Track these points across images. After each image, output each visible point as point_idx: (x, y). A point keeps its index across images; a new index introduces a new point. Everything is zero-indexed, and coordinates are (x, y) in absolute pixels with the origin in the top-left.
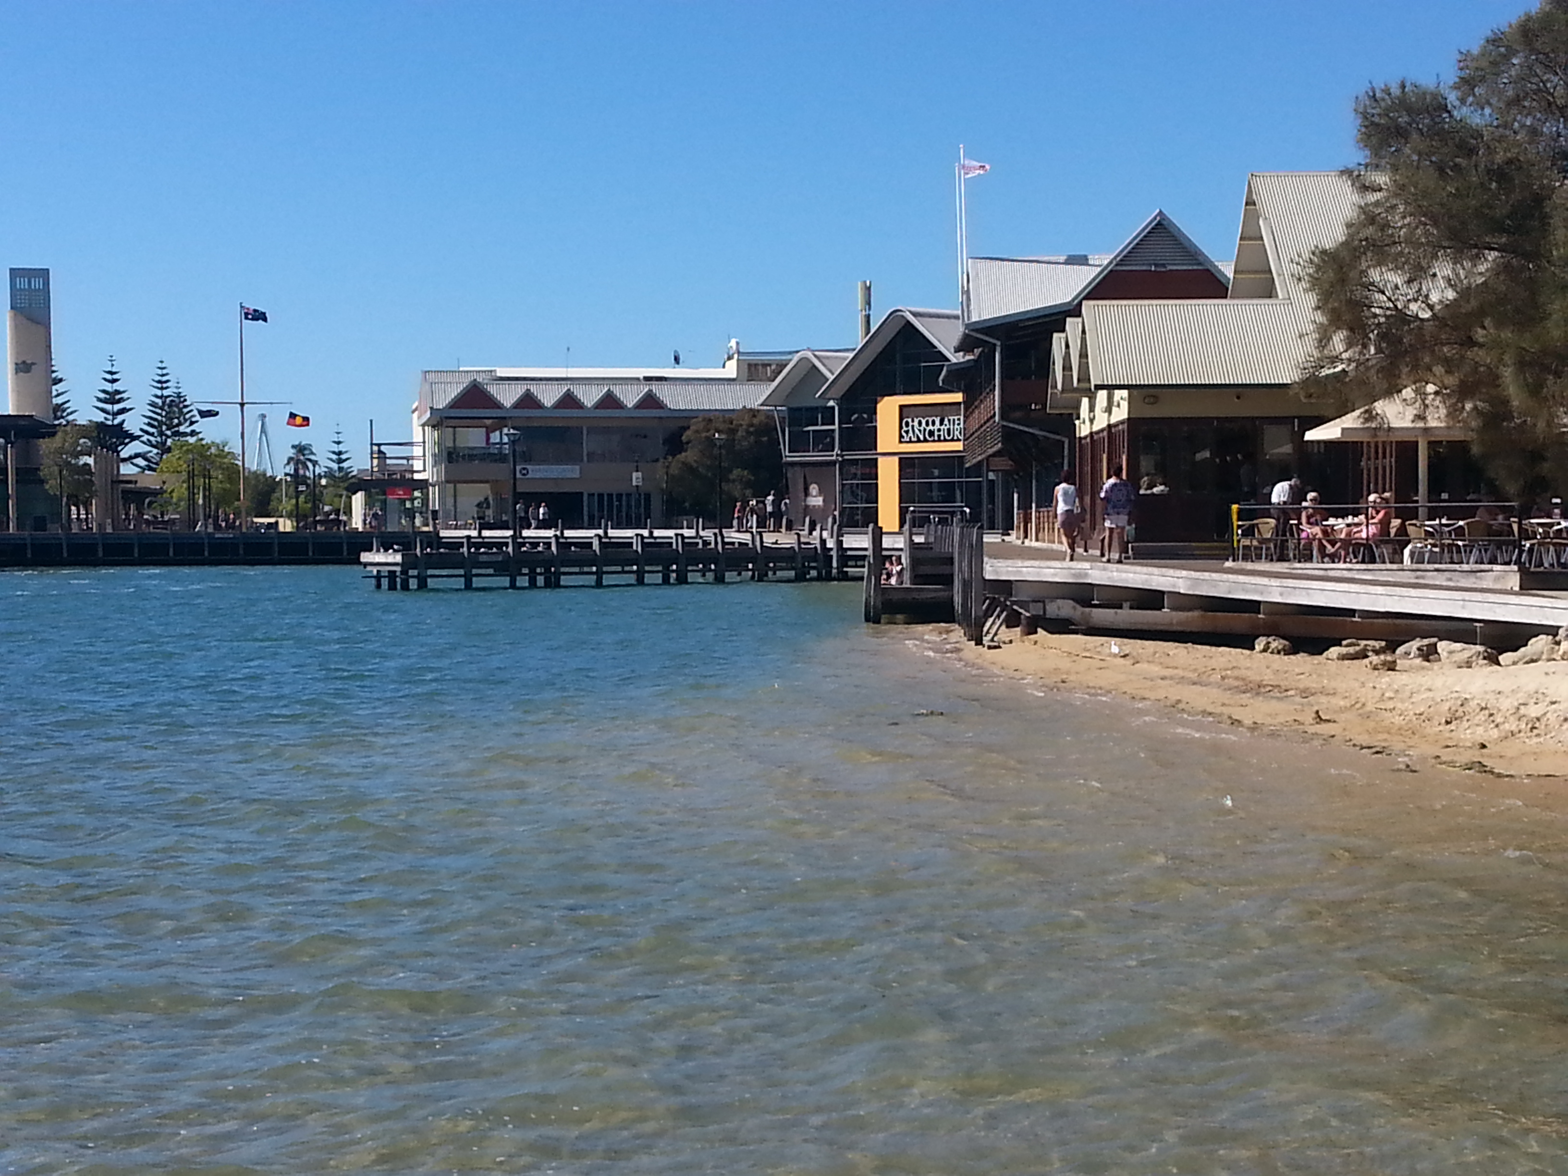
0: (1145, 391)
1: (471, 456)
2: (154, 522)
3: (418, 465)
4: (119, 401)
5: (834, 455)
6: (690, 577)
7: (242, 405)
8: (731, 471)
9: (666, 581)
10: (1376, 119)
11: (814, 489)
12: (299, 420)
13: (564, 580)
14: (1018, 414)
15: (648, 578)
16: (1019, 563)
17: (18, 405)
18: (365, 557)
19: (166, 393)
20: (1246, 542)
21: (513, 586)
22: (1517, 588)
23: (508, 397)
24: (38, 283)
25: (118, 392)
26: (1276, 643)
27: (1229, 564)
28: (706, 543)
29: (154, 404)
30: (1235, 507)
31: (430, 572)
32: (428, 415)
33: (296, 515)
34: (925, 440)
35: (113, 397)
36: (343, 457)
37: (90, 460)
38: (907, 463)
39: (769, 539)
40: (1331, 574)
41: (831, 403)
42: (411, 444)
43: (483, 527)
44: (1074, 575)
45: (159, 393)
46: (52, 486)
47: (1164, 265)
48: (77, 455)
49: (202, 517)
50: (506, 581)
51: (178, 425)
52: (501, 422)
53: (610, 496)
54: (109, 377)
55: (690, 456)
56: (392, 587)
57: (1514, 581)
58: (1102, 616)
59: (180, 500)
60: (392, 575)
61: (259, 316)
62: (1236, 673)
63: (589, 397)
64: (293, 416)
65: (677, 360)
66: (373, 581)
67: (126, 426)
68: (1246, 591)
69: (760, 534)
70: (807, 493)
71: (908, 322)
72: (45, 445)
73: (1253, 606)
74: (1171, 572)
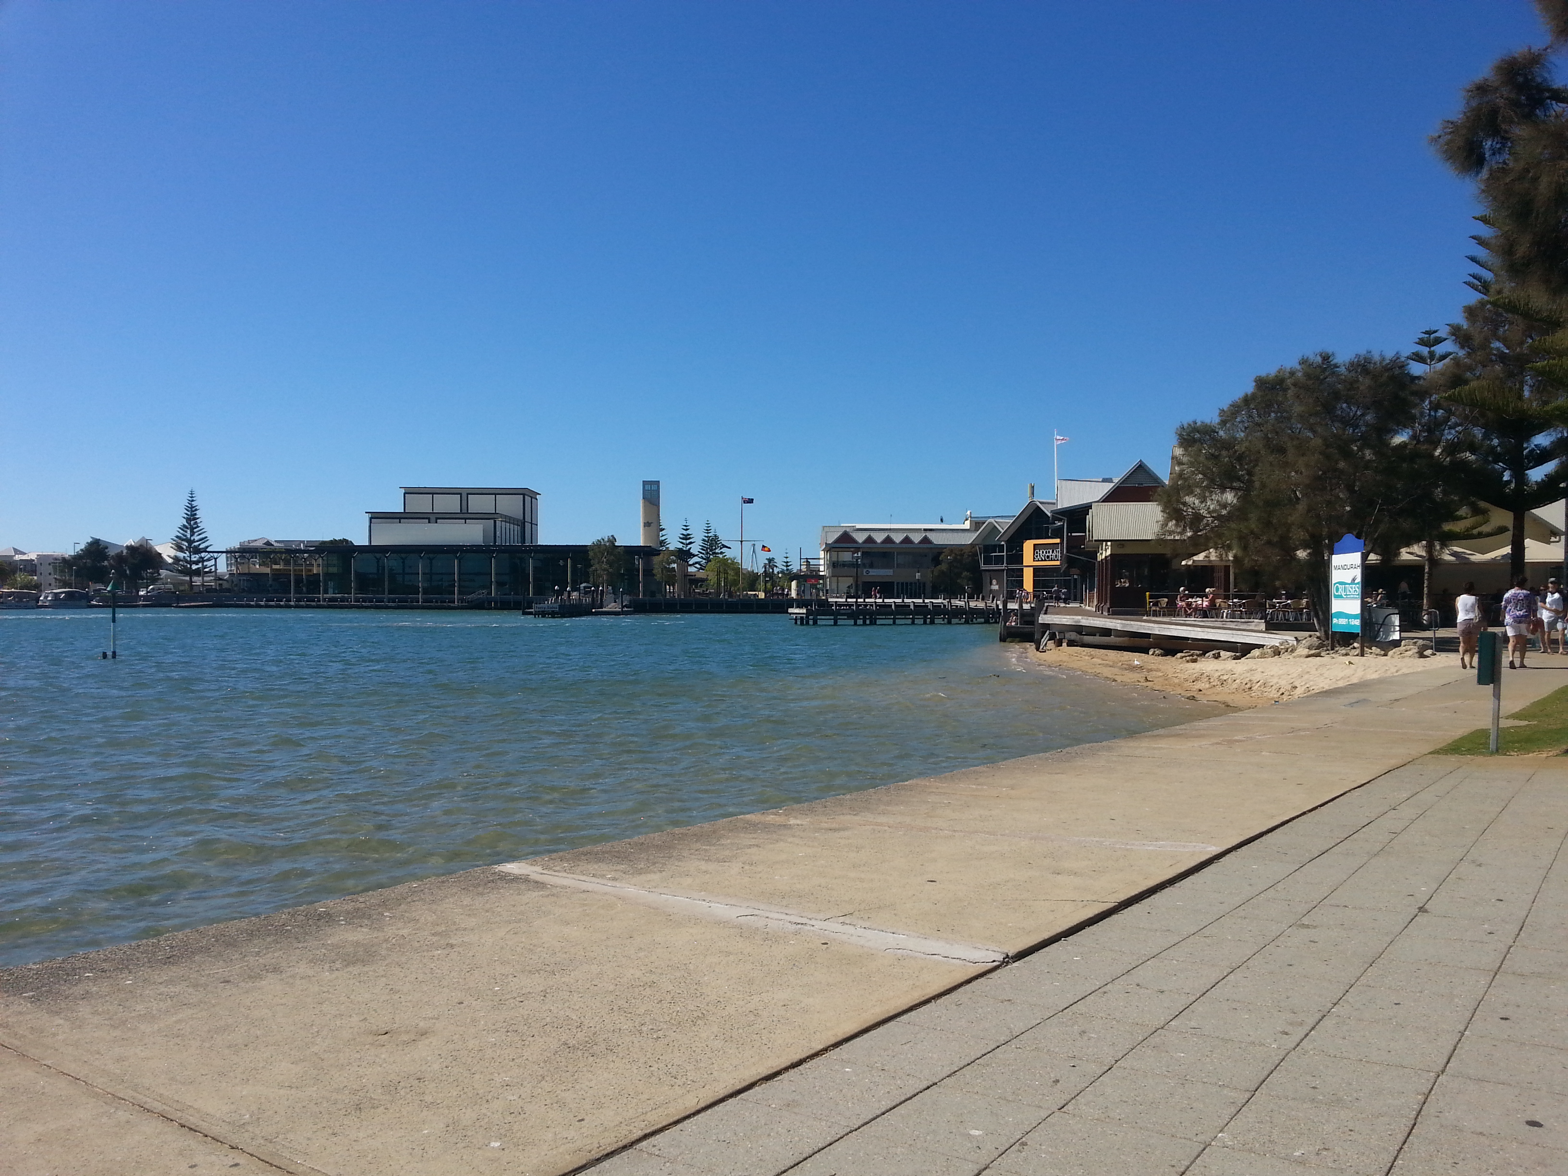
0: (1118, 542)
1: (844, 565)
2: (703, 594)
3: (822, 568)
4: (690, 538)
5: (1004, 567)
6: (936, 621)
7: (741, 541)
8: (962, 574)
9: (925, 623)
10: (1186, 437)
11: (994, 582)
12: (766, 549)
13: (878, 622)
14: (1075, 550)
15: (916, 621)
16: (1053, 616)
17: (645, 542)
18: (790, 610)
19: (710, 535)
20: (1154, 608)
21: (855, 624)
22: (1264, 630)
23: (860, 538)
24: (654, 487)
25: (689, 535)
26: (1158, 652)
27: (1145, 618)
28: (945, 606)
29: (704, 540)
30: (1147, 593)
31: (818, 617)
32: (824, 546)
33: (765, 592)
34: (1045, 560)
35: (686, 537)
36: (789, 564)
37: (675, 566)
38: (1037, 571)
39: (973, 604)
40: (1187, 622)
41: (1003, 543)
42: (819, 559)
43: (847, 598)
44: (1076, 622)
45: (707, 535)
46: (658, 577)
47: (1142, 484)
48: (669, 564)
49: (723, 591)
50: (852, 622)
51: (716, 549)
52: (857, 550)
53: (907, 583)
54: (685, 528)
55: (944, 567)
56: (802, 624)
57: (1263, 627)
58: (1088, 639)
59: (714, 583)
60: (802, 618)
61: (751, 501)
62: (1129, 663)
63: (898, 538)
64: (764, 547)
65: (942, 520)
66: (794, 621)
67: (691, 551)
68: (1145, 629)
69: (968, 601)
70: (991, 584)
71: (1038, 507)
72: (656, 559)
73: (1148, 636)
74: (1114, 621)
